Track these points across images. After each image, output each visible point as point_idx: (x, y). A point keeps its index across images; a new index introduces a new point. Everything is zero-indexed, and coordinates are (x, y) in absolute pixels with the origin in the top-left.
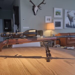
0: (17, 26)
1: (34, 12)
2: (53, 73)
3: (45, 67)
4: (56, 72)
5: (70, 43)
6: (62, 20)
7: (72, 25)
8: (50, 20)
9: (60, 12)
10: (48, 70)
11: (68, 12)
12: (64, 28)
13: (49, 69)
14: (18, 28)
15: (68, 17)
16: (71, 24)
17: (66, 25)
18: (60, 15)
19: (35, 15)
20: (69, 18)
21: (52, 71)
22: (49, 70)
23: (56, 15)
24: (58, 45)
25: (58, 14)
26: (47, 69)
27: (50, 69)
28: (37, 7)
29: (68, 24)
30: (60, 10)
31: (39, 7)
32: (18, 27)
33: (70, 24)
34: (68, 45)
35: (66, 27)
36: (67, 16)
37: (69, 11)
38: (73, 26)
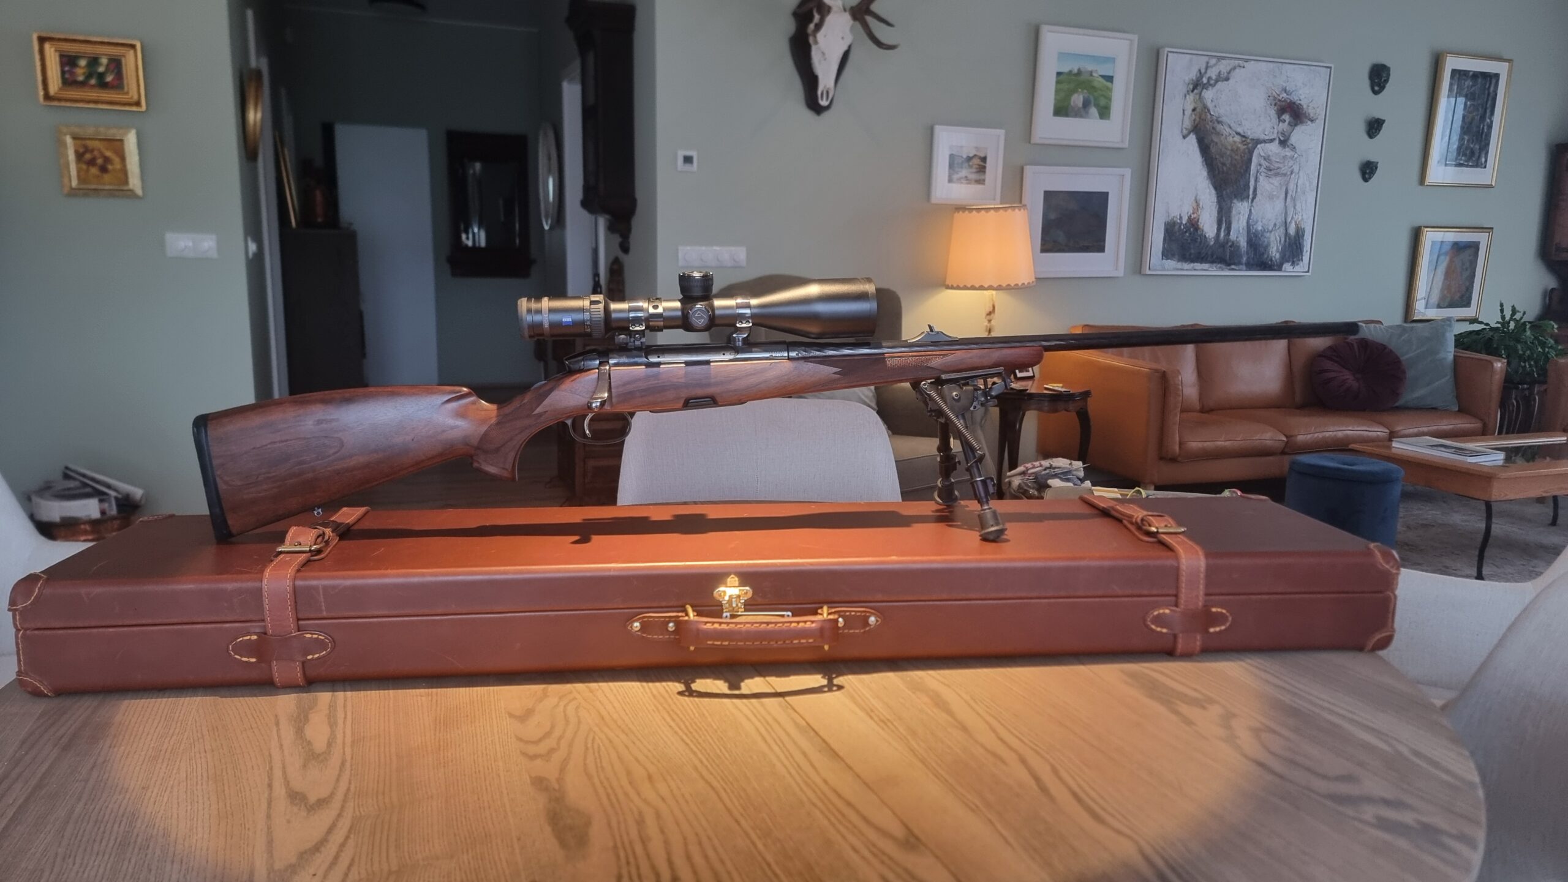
0: (611, 228)
1: (810, 81)
2: (1037, 779)
3: (964, 729)
4: (1055, 771)
5: (1195, 445)
6: (1128, 172)
7: (1238, 233)
8: (982, 169)
9: (1110, 79)
10: (995, 755)
11: (1201, 75)
12: (1137, 266)
13: (1001, 740)
14: (625, 248)
15: (1192, 138)
16: (1224, 217)
17: (1171, 230)
18: (1104, 112)
19: (814, 105)
20: (1205, 148)
21: (1023, 761)
22: (1002, 750)
23: (1061, 110)
24: (1061, 463)
25: (1086, 104)
26: (982, 746)
27: (1011, 748)
28: (847, 18)
29: (1193, 225)
30: (1111, 60)
31: (869, 19)
32: (617, 239)
33: (1209, 227)
34: (1173, 460)
35: (1167, 254)
36: (1188, 124)
37: (1213, 73)
38: (1243, 243)
